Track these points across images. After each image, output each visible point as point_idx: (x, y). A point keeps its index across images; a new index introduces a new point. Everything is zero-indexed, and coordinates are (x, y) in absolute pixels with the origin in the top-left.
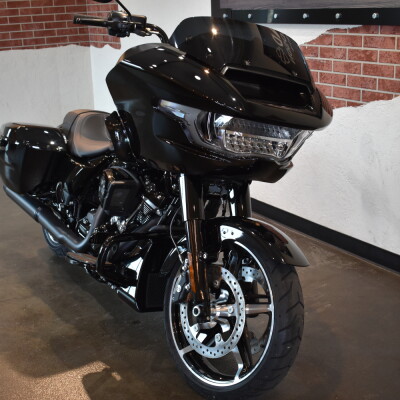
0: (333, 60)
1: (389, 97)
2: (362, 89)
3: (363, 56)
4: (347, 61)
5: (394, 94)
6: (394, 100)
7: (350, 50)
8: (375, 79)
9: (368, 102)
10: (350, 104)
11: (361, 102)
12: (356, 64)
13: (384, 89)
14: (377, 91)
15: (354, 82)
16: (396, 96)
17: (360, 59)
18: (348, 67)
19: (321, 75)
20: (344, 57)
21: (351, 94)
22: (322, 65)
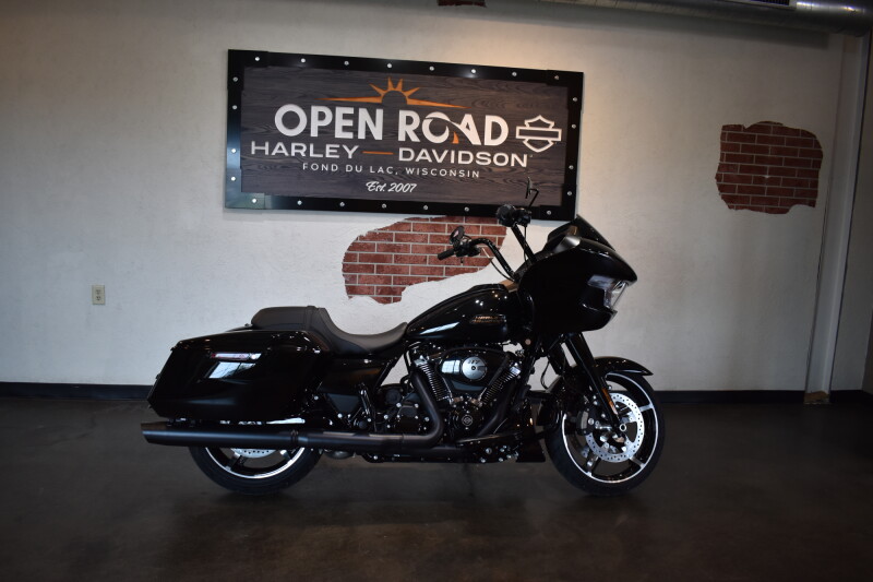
0: (411, 244)
1: (474, 270)
2: (445, 266)
3: (447, 240)
4: (428, 244)
6: (479, 272)
7: (432, 235)
9: (452, 275)
10: (430, 280)
11: (444, 276)
12: (439, 247)
13: (469, 265)
14: (462, 266)
15: (437, 261)
18: (429, 249)
19: (396, 256)
20: (425, 240)
21: (433, 271)
22: (398, 248)
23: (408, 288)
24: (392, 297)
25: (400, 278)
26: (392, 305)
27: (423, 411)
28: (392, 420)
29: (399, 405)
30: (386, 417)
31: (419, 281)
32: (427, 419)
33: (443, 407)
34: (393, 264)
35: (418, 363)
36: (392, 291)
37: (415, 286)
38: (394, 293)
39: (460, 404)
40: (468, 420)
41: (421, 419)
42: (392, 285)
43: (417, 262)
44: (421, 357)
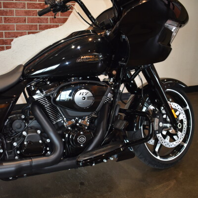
0: (15, 9)
1: (57, 26)
2: (38, 24)
3: (38, 6)
4: (26, 9)
5: (60, 24)
6: (60, 27)
7: (28, 4)
8: (48, 18)
9: (43, 30)
10: (29, 33)
11: (38, 31)
12: (33, 11)
13: (53, 22)
14: (49, 24)
15: (33, 20)
16: (61, 25)
17: (37, 8)
18: (27, 13)
19: (5, 18)
20: (24, 7)
21: (31, 27)
22: (6, 13)
23: (15, 40)
24: (5, 46)
25: (9, 33)
26: (6, 51)
27: (44, 134)
28: (21, 146)
29: (24, 133)
30: (15, 144)
31: (22, 34)
32: (48, 141)
33: (60, 130)
34: (3, 24)
35: (35, 97)
36: (4, 42)
37: (20, 38)
38: (6, 43)
39: (73, 126)
40: (82, 140)
41: (44, 142)
42: (4, 38)
43: (20, 22)
44: (38, 92)
